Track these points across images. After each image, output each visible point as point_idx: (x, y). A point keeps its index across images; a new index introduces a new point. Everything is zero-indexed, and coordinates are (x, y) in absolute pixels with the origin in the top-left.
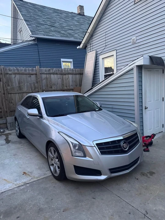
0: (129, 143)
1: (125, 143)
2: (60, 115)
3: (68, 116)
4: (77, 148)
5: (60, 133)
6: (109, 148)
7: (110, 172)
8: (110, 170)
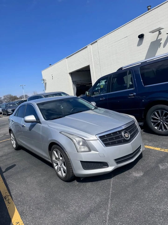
0: (130, 132)
1: (125, 133)
3: (66, 117)
4: (81, 144)
6: (112, 139)
7: (117, 162)
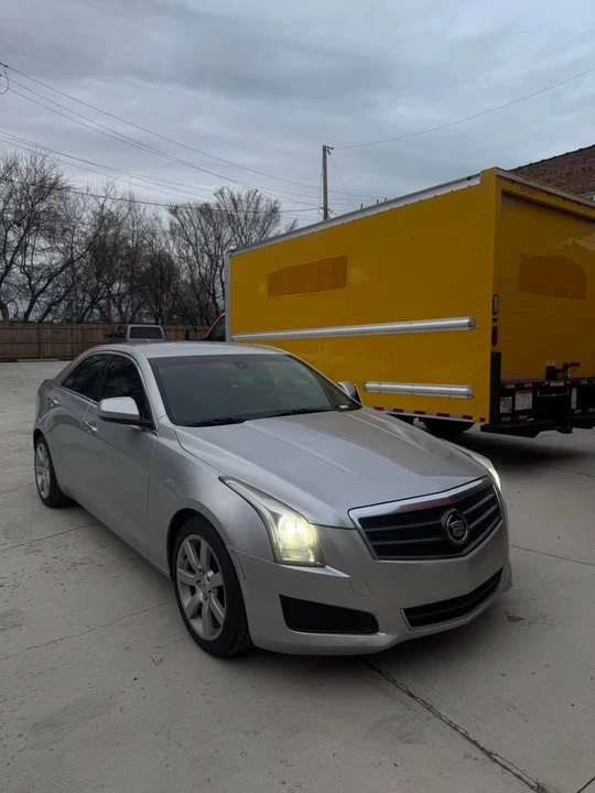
2: (216, 420)
5: (227, 482)
8: (408, 611)
